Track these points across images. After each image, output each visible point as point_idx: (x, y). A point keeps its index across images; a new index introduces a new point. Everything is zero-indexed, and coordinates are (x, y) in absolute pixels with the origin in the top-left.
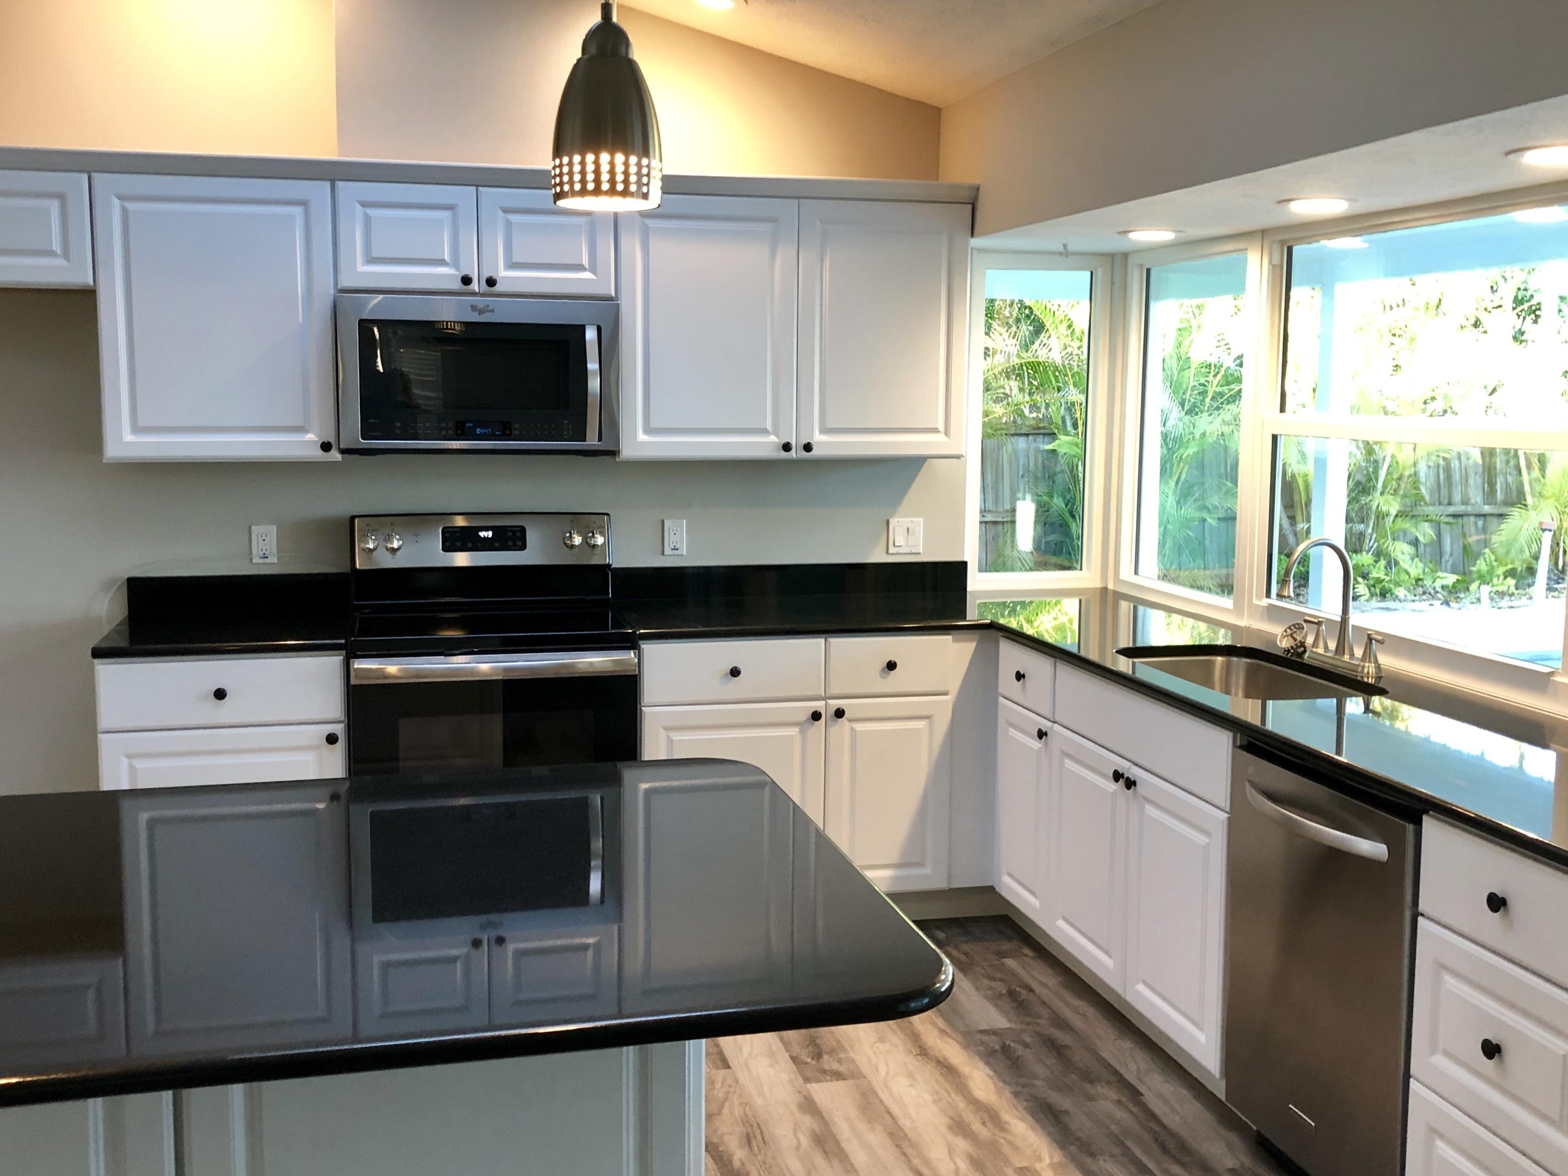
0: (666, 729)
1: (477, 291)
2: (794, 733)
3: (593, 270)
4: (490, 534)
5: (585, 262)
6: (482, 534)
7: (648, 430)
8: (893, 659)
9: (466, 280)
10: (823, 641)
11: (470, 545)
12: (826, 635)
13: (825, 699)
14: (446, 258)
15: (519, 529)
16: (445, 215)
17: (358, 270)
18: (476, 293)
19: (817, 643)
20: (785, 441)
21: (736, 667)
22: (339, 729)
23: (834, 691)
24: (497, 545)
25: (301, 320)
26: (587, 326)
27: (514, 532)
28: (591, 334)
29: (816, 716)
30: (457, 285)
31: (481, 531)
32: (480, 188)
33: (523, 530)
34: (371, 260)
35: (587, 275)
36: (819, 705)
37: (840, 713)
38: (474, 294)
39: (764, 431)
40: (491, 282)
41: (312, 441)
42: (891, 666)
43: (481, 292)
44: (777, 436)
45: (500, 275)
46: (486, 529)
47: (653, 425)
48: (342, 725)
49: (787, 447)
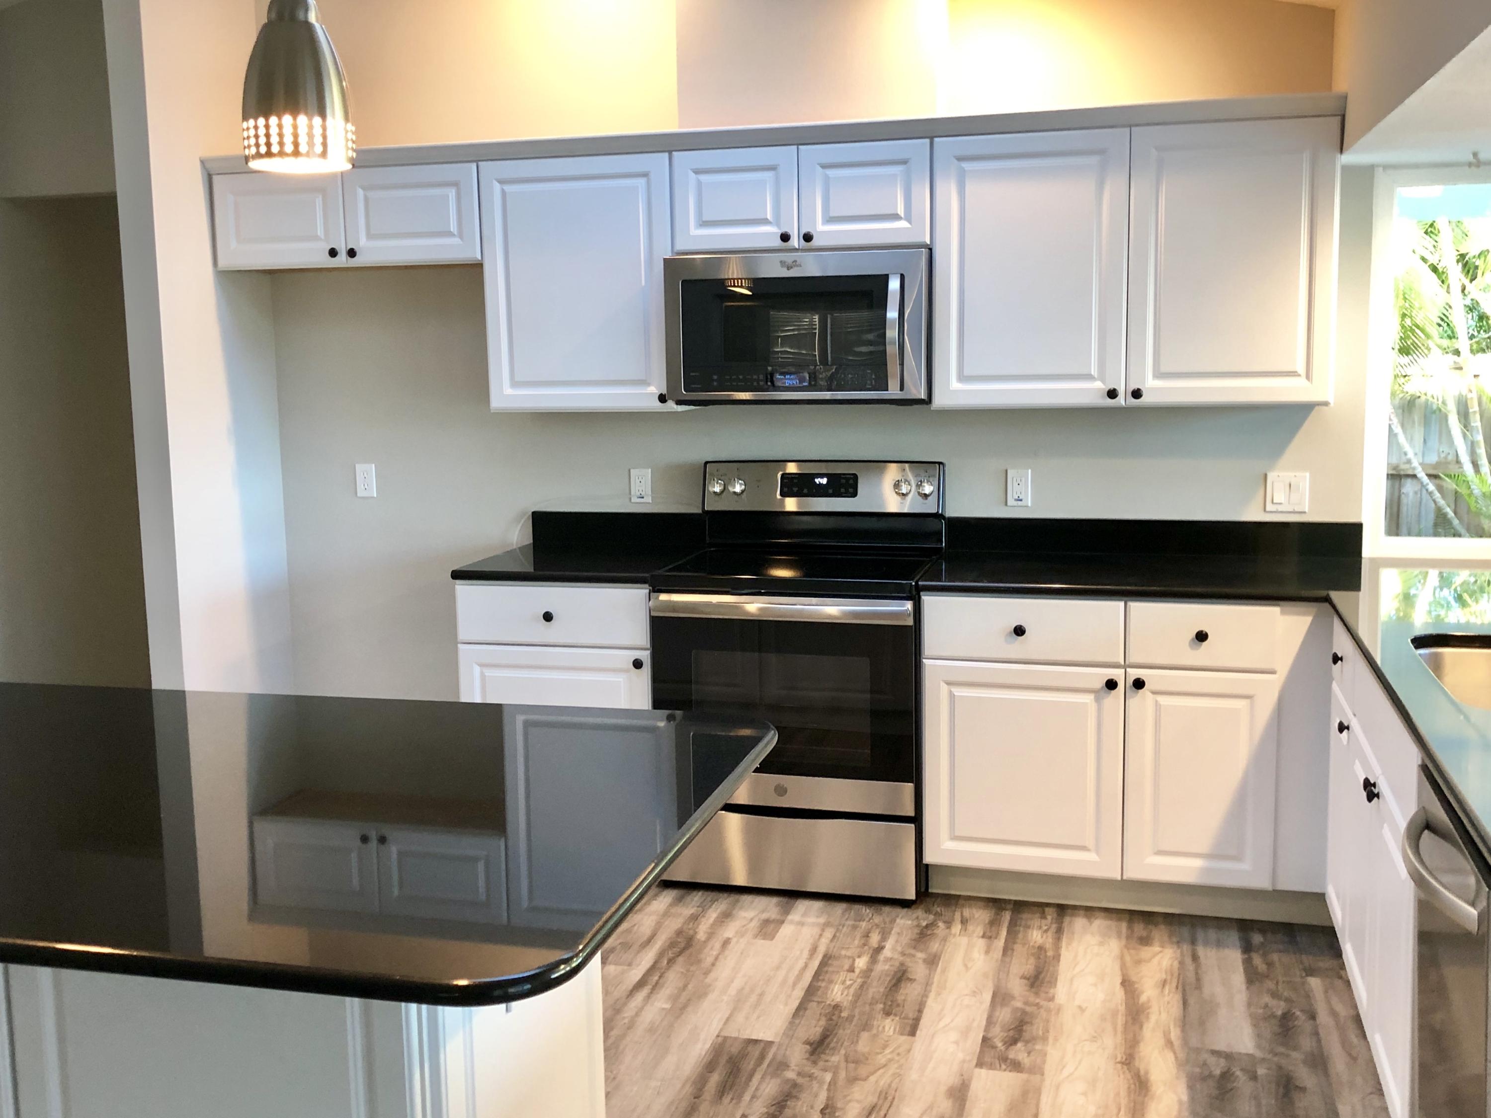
0: (949, 683)
1: (797, 247)
2: (1088, 701)
3: (908, 219)
4: (824, 481)
5: (901, 211)
6: (817, 481)
7: (962, 378)
8: (1205, 629)
9: (785, 237)
10: (1122, 604)
11: (805, 491)
12: (1126, 599)
13: (1125, 667)
14: (769, 217)
15: (852, 476)
16: (768, 175)
17: (691, 234)
18: (796, 249)
19: (1115, 607)
20: (1111, 387)
21: (1021, 626)
22: (645, 656)
23: (1133, 658)
24: (831, 491)
25: (643, 283)
26: (890, 276)
27: (847, 480)
28: (894, 285)
29: (1111, 685)
30: (777, 243)
31: (817, 478)
32: (800, 147)
33: (855, 477)
34: (704, 224)
35: (903, 224)
36: (1117, 674)
37: (1139, 684)
38: (795, 250)
39: (1089, 377)
40: (808, 238)
41: (652, 394)
42: (1201, 637)
43: (801, 248)
44: (1103, 382)
45: (818, 230)
46: (821, 476)
47: (966, 373)
48: (648, 652)
49: (1112, 394)
